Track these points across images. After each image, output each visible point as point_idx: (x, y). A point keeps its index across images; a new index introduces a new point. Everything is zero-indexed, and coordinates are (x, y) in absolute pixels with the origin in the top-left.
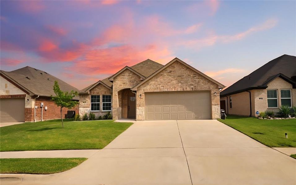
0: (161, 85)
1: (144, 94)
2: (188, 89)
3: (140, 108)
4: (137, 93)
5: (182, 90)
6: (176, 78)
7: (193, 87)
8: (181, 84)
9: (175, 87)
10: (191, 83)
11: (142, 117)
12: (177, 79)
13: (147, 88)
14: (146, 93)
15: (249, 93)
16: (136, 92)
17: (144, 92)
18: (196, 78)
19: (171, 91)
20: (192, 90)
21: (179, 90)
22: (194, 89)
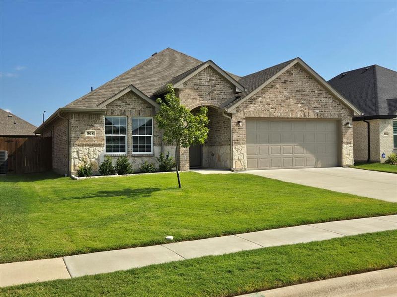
0: (271, 106)
1: (244, 121)
2: (312, 115)
3: (238, 146)
4: (233, 118)
5: (303, 117)
6: (293, 94)
7: (318, 111)
8: (300, 105)
9: (292, 111)
10: (316, 105)
11: (242, 164)
12: (295, 96)
13: (250, 109)
14: (248, 119)
15: (367, 124)
16: (230, 115)
17: (244, 117)
18: (322, 96)
19: (286, 117)
20: (316, 117)
21: (298, 117)
22: (319, 115)
